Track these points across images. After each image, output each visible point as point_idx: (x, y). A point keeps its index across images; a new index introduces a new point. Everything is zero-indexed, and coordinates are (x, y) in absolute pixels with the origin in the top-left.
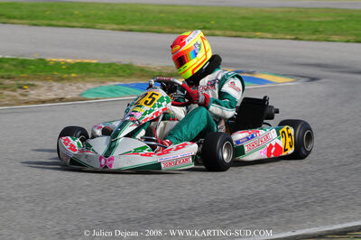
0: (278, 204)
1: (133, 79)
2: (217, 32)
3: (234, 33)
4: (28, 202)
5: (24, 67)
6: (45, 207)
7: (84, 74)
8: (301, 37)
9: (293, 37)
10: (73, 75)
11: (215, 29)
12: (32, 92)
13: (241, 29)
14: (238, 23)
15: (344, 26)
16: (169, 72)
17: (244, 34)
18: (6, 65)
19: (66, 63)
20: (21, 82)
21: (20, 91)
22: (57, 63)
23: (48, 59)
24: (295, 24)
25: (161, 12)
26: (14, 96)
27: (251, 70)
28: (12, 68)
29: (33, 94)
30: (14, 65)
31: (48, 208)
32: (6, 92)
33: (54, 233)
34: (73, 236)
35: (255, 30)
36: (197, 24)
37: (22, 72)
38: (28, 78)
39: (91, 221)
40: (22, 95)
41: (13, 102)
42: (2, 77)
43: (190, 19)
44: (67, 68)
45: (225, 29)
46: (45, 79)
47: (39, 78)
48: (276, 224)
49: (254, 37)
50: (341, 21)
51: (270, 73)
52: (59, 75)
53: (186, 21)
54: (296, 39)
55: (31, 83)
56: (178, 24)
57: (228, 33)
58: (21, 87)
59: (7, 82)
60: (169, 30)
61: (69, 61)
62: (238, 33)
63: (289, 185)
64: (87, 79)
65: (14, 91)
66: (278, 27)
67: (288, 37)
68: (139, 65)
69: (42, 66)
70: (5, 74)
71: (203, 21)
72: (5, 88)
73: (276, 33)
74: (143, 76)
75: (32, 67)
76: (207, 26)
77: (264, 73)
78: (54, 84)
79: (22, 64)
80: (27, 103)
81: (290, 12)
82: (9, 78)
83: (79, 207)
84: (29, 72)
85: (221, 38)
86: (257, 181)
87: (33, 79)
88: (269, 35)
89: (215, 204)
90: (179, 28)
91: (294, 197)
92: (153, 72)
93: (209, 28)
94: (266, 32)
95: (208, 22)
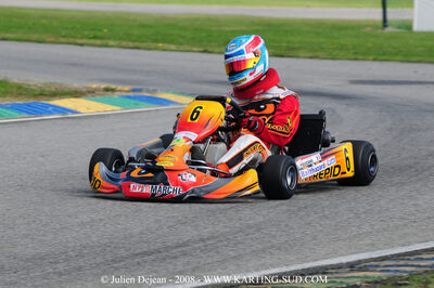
0: (184, 249)
1: (8, 98)
2: (111, 43)
3: (131, 44)
8: (210, 49)
9: (201, 49)
11: (109, 39)
14: (136, 32)
16: (53, 90)
17: (144, 45)
24: (204, 34)
25: (42, 17)
27: (151, 88)
35: (156, 41)
36: (86, 33)
43: (78, 26)
45: (120, 39)
49: (156, 49)
51: (174, 93)
53: (72, 29)
54: (205, 51)
56: (64, 33)
57: (124, 44)
60: (53, 39)
62: (137, 44)
63: (197, 226)
66: (183, 37)
67: (195, 49)
68: (16, 81)
71: (93, 30)
73: (181, 44)
74: (20, 94)
76: (99, 34)
77: (167, 92)
88: (173, 47)
89: (108, 249)
90: (64, 37)
91: (203, 240)
92: (32, 90)
93: (101, 38)
94: (169, 43)
95: (100, 30)
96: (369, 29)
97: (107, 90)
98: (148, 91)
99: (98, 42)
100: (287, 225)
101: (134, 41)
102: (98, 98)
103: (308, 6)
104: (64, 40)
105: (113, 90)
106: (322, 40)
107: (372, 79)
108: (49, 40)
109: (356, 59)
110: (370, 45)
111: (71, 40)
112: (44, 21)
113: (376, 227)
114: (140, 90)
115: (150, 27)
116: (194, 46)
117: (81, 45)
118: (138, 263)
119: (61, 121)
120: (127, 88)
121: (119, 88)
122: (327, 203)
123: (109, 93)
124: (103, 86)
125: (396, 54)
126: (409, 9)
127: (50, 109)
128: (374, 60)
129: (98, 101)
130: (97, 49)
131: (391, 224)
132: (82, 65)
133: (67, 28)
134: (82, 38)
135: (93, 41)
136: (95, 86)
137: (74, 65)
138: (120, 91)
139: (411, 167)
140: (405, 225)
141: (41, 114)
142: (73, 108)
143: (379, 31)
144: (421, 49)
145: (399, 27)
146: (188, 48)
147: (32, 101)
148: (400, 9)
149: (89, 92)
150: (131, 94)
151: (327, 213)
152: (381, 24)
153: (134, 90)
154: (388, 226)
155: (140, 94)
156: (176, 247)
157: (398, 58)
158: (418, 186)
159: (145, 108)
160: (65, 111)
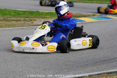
0: (115, 60)
2: (94, 2)
3: (100, 2)
4: (34, 59)
5: (32, 14)
6: (40, 60)
7: (51, 16)
10: (48, 16)
12: (35, 22)
16: (79, 15)
18: (27, 13)
19: (46, 13)
20: (31, 19)
21: (31, 22)
22: (43, 13)
23: (40, 11)
26: (29, 23)
28: (28, 14)
29: (35, 23)
30: (29, 13)
31: (41, 61)
32: (26, 22)
33: (42, 69)
34: (49, 70)
35: (107, 1)
37: (31, 16)
38: (33, 17)
39: (54, 65)
40: (31, 23)
41: (28, 25)
42: (25, 17)
44: (46, 14)
46: (39, 18)
47: (37, 17)
48: (115, 66)
52: (43, 16)
55: (34, 19)
57: (98, 2)
58: (31, 20)
59: (27, 19)
60: (78, 1)
61: (46, 12)
64: (52, 18)
65: (29, 22)
69: (37, 13)
70: (26, 16)
72: (26, 21)
75: (35, 14)
78: (42, 19)
79: (31, 13)
80: (33, 26)
82: (27, 18)
83: (50, 60)
84: (34, 15)
86: (108, 52)
87: (35, 18)
89: (94, 60)
97: (93, 15)
99: (91, 2)
101: (101, 1)
102: (91, 17)
104: (81, 1)
105: (95, 15)
114: (102, 15)
117: (86, 3)
118: (103, 64)
119: (81, 24)
124: (92, 14)
127: (78, 20)
132: (86, 8)
134: (86, 1)
136: (90, 14)
137: (84, 8)
149: (88, 16)
150: (100, 16)
156: (113, 59)
159: (103, 20)
160: (82, 21)
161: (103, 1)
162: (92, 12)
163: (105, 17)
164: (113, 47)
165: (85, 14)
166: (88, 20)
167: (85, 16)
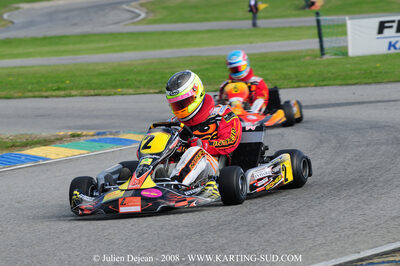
2: (74, 92)
3: (92, 92)
9: (157, 91)
11: (72, 89)
13: (101, 86)
14: (95, 80)
15: (211, 75)
16: (24, 140)
17: (104, 92)
24: (158, 77)
25: (9, 75)
27: (114, 131)
35: (115, 87)
36: (50, 86)
43: (42, 80)
45: (82, 88)
49: (115, 94)
50: (207, 69)
51: (135, 133)
53: (37, 83)
54: (161, 92)
56: (29, 87)
57: (86, 92)
60: (20, 94)
62: (96, 92)
66: (140, 81)
67: (151, 91)
71: (57, 82)
73: (138, 88)
76: (62, 85)
77: (129, 132)
81: (151, 63)
85: (78, 99)
88: (131, 91)
90: (30, 91)
92: (5, 142)
93: (64, 89)
94: (128, 88)
95: (62, 82)
96: (308, 58)
97: (73, 136)
98: (111, 134)
99: (62, 93)
100: (248, 244)
101: (94, 89)
102: (66, 144)
103: (251, 43)
104: (30, 94)
105: (79, 135)
106: (266, 72)
107: (315, 103)
108: (16, 95)
109: (299, 87)
110: (310, 72)
111: (37, 94)
112: (11, 79)
113: (329, 238)
114: (104, 133)
115: (109, 74)
116: (149, 88)
117: (47, 97)
119: (34, 168)
120: (92, 133)
121: (85, 133)
122: (283, 220)
123: (76, 138)
124: (70, 133)
125: (335, 79)
126: (343, 37)
127: (23, 158)
128: (316, 86)
129: (66, 147)
130: (61, 99)
131: (343, 234)
132: (49, 115)
133: (32, 84)
134: (46, 91)
135: (56, 93)
136: (62, 133)
137: (41, 116)
138: (86, 136)
139: (356, 180)
140: (355, 234)
141: (15, 164)
142: (44, 156)
143: (318, 59)
144: (357, 72)
145: (336, 54)
146: (145, 91)
147: (4, 153)
148: (334, 38)
149: (57, 139)
150: (96, 138)
151: (284, 229)
152: (319, 53)
153: (98, 134)
154: (340, 236)
155: (104, 137)
157: (338, 82)
158: (364, 197)
159: (110, 149)
160: (36, 159)
161: (102, 89)
162: (69, 128)
163: (114, 139)
164: (146, 235)
165: (45, 134)
166: (57, 155)
167: (46, 142)
